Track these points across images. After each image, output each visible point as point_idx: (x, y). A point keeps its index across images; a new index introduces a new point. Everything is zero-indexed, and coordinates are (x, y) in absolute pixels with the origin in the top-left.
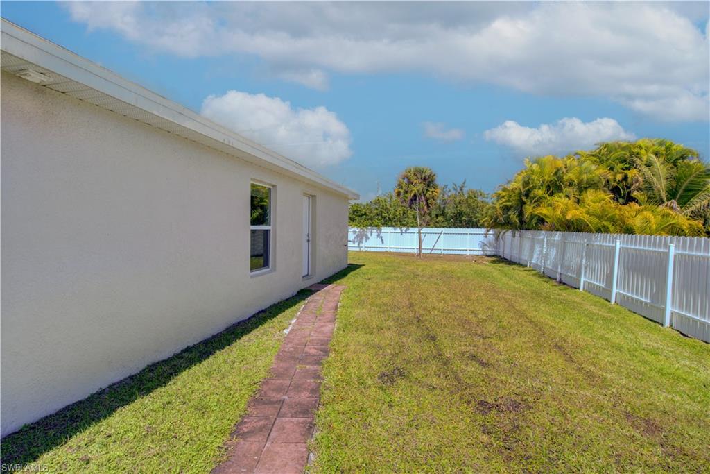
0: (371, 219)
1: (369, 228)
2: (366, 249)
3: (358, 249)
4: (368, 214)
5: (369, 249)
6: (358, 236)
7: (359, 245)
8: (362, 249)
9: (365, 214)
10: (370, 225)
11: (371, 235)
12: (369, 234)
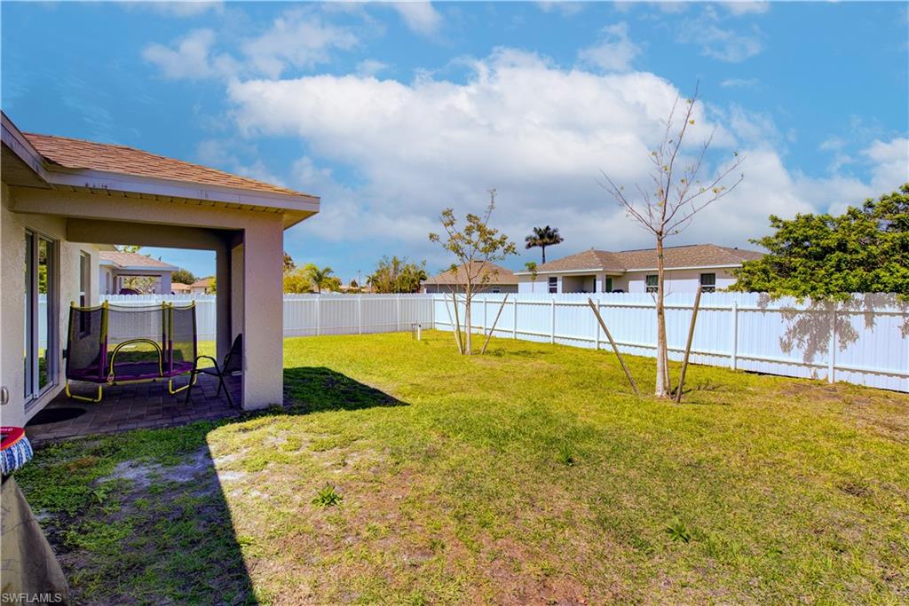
0: (869, 264)
1: (859, 296)
2: (844, 377)
3: (805, 373)
4: (851, 246)
5: (856, 379)
6: (802, 327)
7: (809, 356)
8: (821, 375)
9: (842, 246)
10: (864, 287)
11: (870, 323)
12: (857, 322)
